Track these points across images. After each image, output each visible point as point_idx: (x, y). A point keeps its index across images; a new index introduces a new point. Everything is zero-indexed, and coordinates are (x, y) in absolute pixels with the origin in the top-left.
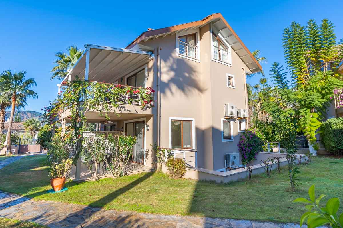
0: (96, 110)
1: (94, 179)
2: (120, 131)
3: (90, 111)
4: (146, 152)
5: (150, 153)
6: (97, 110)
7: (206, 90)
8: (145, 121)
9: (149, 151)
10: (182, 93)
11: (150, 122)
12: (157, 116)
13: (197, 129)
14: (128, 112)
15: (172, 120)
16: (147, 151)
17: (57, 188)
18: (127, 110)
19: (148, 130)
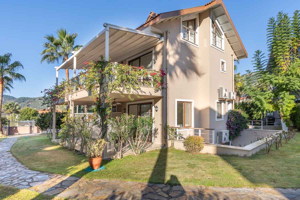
0: (117, 91)
1: (119, 157)
2: (121, 112)
3: (112, 92)
4: (154, 131)
5: (160, 131)
6: (118, 91)
7: (204, 74)
8: (153, 103)
9: (158, 130)
10: (184, 76)
11: (159, 104)
12: (166, 98)
13: (195, 109)
14: (144, 94)
15: (178, 101)
16: (156, 130)
17: (95, 167)
18: (142, 92)
19: (156, 111)
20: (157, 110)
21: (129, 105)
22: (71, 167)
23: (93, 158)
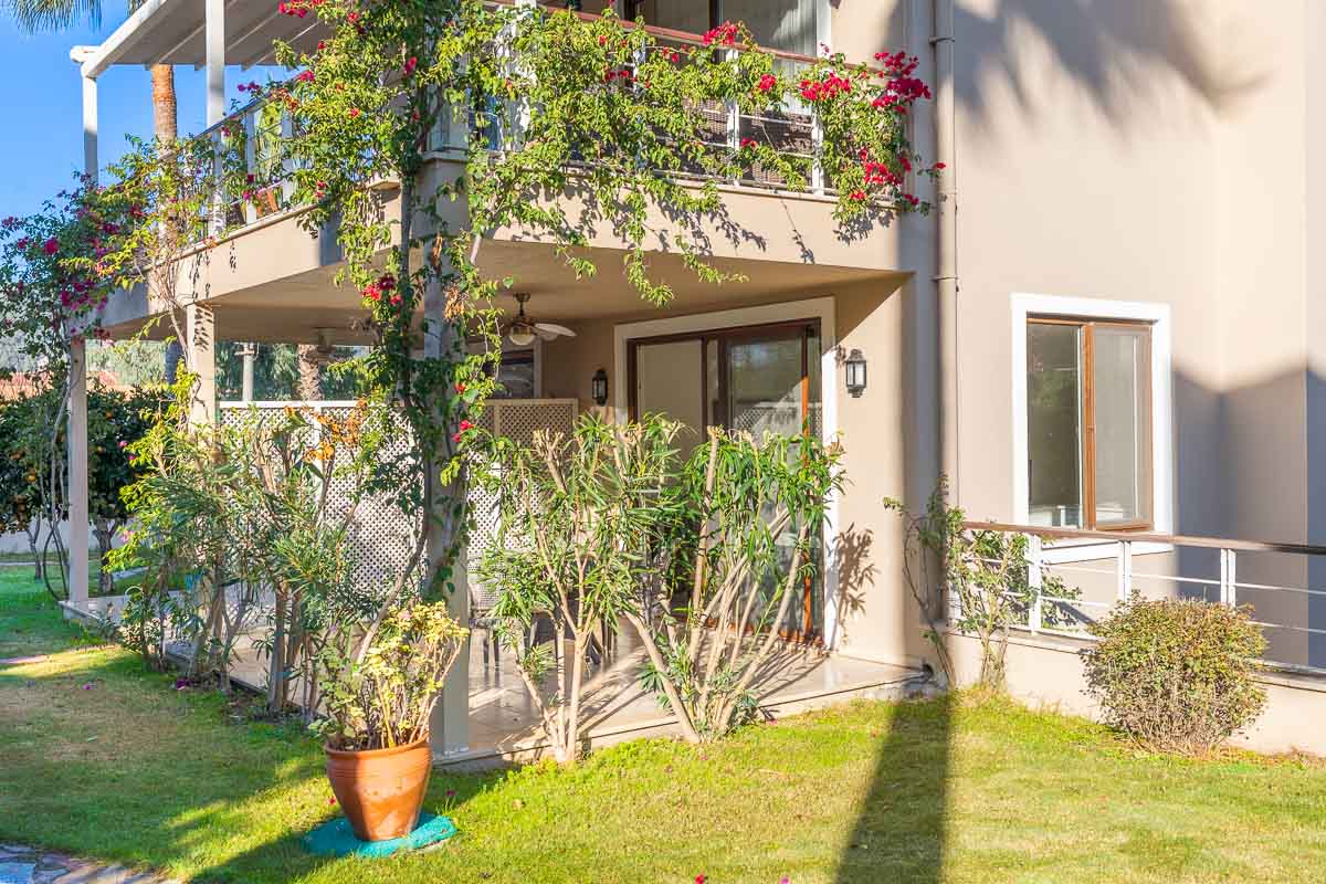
0: (538, 230)
2: (575, 402)
3: (502, 234)
4: (840, 552)
5: (884, 557)
6: (547, 229)
7: (1254, 84)
8: (828, 328)
9: (871, 549)
10: (1087, 105)
11: (877, 334)
12: (937, 282)
13: (1182, 382)
14: (748, 250)
15: (1030, 315)
16: (854, 549)
17: (383, 818)
18: (739, 234)
19: (856, 391)
20: (860, 381)
21: (633, 346)
22: (201, 812)
23: (362, 753)
